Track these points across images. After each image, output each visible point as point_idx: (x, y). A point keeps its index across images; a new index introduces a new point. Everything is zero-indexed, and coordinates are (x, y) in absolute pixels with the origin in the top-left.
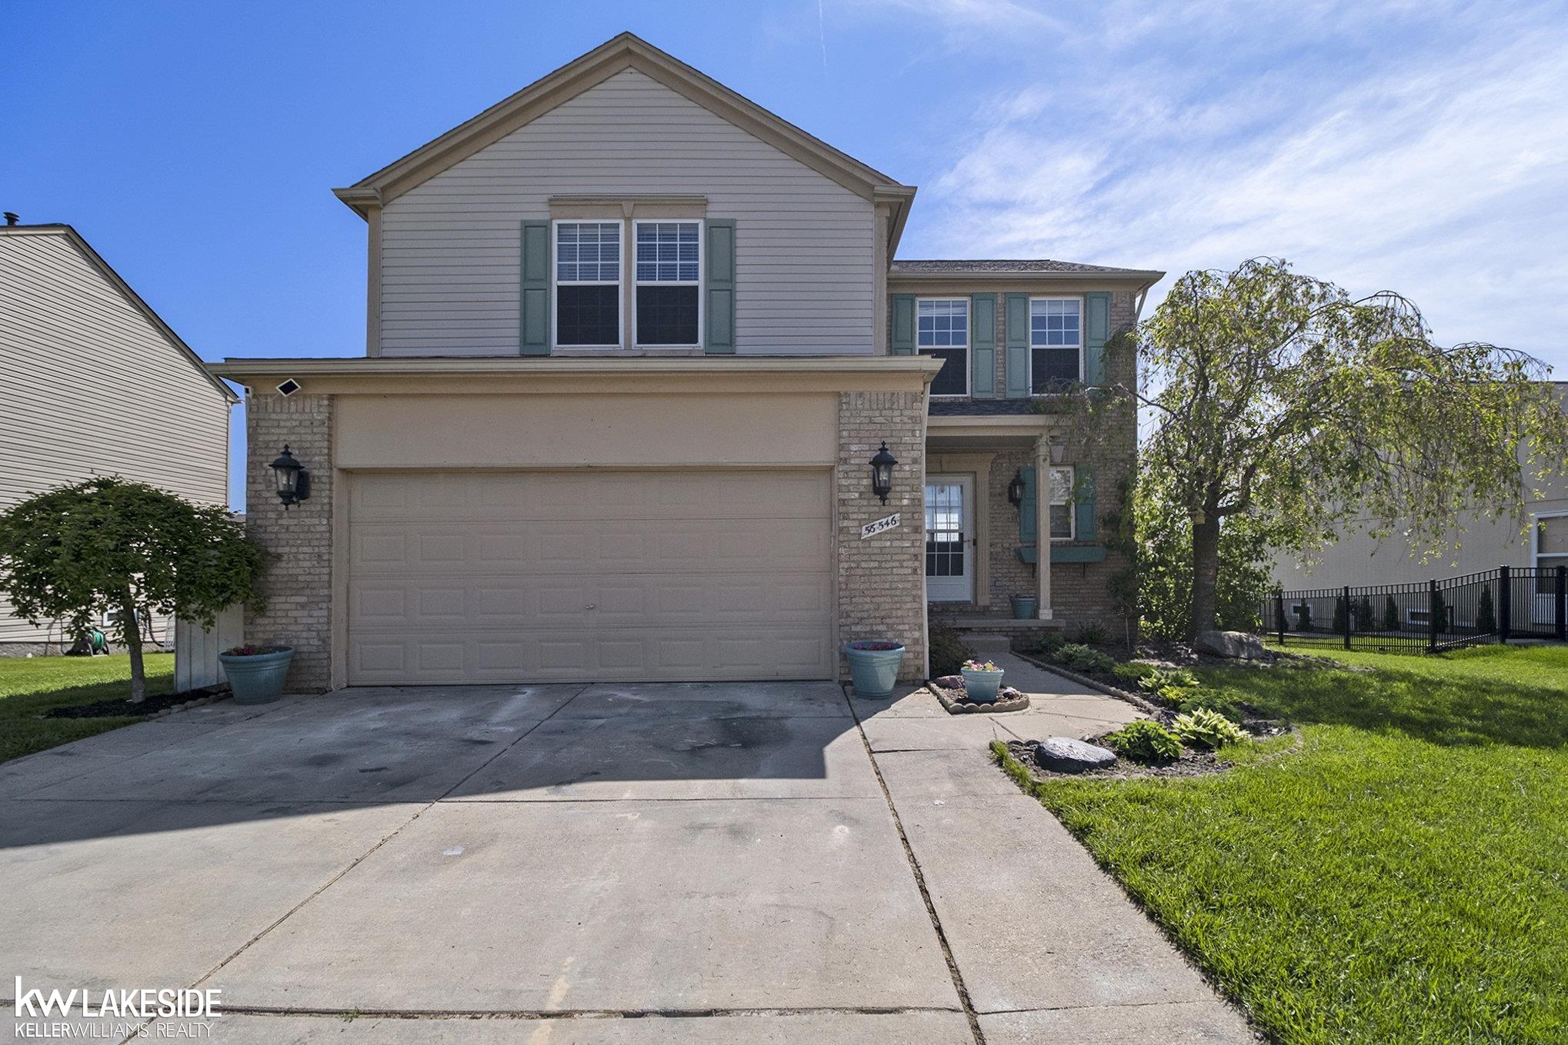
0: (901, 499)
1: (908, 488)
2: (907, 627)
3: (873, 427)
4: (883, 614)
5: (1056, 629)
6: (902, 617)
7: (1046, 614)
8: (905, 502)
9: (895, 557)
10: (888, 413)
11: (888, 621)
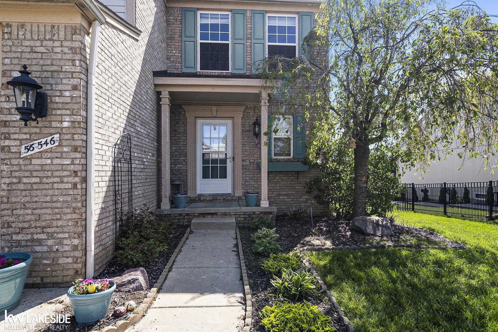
0: (62, 122)
1: (68, 112)
2: (66, 235)
3: (35, 55)
4: (44, 224)
5: (271, 213)
6: (61, 226)
7: (265, 204)
8: (66, 124)
9: (57, 174)
10: (50, 43)
11: (49, 230)
